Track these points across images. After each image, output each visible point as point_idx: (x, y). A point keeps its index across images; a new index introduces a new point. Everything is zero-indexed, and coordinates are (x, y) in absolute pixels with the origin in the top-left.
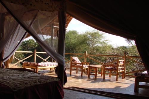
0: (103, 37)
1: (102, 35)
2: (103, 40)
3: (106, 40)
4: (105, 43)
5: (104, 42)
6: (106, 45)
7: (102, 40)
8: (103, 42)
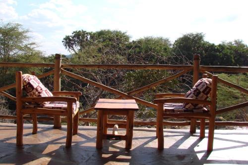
0: (25, 37)
1: (24, 35)
2: (25, 42)
3: (31, 42)
4: (29, 48)
5: (29, 46)
6: (31, 51)
7: (24, 44)
8: (26, 46)
